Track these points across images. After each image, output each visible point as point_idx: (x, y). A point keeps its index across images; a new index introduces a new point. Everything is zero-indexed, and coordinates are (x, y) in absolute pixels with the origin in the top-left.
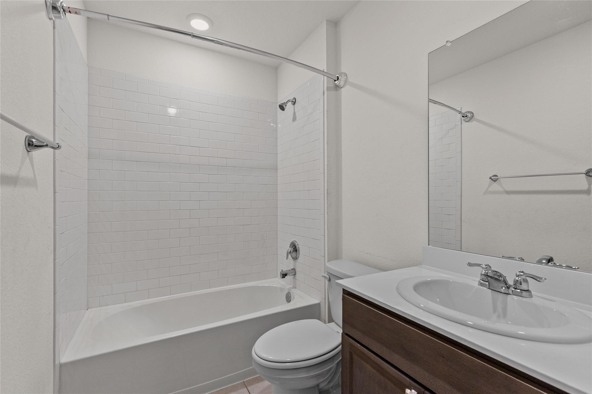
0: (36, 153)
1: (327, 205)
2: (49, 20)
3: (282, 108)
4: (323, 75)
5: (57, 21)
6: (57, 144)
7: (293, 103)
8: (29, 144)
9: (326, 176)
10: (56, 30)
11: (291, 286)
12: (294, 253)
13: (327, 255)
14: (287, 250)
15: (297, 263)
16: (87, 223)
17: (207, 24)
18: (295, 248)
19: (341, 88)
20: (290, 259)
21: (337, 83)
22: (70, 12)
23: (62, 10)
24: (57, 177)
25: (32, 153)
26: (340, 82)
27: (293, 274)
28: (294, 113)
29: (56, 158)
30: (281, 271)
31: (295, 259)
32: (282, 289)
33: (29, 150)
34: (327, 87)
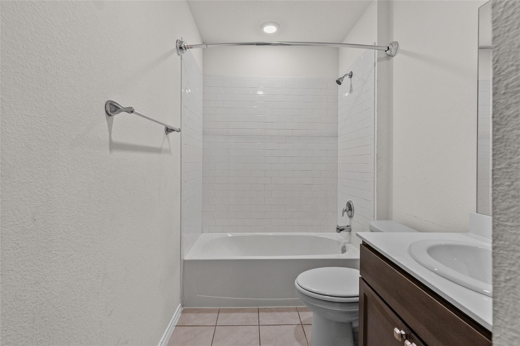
0: (171, 134)
1: (377, 169)
2: (178, 56)
3: (339, 82)
4: (374, 49)
5: (183, 55)
6: (179, 129)
7: (350, 76)
8: (167, 130)
9: (376, 141)
10: (182, 60)
11: (347, 241)
12: (350, 212)
13: (376, 215)
14: (343, 208)
15: (352, 221)
16: (202, 177)
17: (275, 27)
18: (350, 208)
19: (393, 56)
20: (347, 217)
21: (388, 53)
22: (188, 48)
23: (184, 48)
24: (182, 148)
25: (169, 135)
26: (391, 51)
27: (348, 230)
28: (351, 86)
29: (182, 137)
30: (337, 226)
31: (351, 217)
32: (339, 243)
33: (167, 133)
34: (378, 58)
